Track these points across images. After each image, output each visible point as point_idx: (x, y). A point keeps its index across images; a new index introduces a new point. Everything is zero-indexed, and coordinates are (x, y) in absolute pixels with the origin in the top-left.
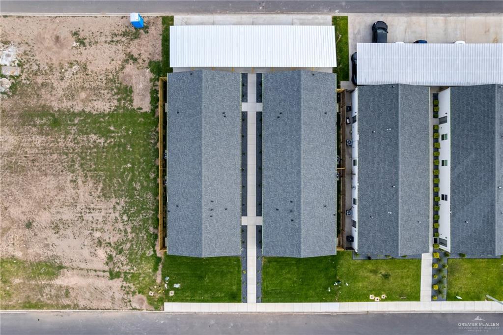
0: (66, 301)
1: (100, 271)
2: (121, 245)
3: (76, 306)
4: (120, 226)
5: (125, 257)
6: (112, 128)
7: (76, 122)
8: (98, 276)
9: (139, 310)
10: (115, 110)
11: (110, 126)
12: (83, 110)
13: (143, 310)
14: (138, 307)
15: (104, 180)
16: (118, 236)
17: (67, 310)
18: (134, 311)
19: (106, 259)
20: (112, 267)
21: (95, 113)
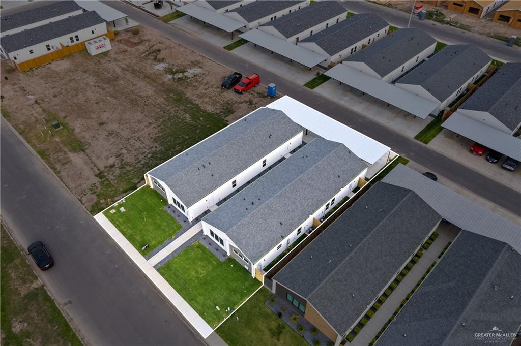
0: (58, 166)
1: (97, 167)
2: (127, 165)
3: (58, 173)
4: (141, 157)
5: (119, 172)
6: (201, 119)
7: (188, 106)
8: (92, 169)
9: (82, 203)
10: (213, 114)
11: (202, 117)
12: (198, 104)
13: (84, 205)
14: (83, 202)
15: (165, 134)
16: (133, 160)
17: (51, 171)
18: (78, 201)
19: (109, 165)
20: (106, 171)
21: (202, 108)
